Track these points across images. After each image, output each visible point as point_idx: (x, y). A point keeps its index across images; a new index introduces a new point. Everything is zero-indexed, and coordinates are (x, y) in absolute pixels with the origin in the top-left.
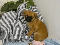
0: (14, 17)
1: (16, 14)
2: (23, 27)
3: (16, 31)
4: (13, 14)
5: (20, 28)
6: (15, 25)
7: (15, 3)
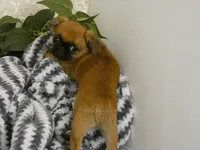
0: (17, 81)
1: (25, 72)
2: (51, 120)
3: (21, 139)
4: (14, 70)
5: (40, 127)
6: (18, 115)
7: (19, 25)
